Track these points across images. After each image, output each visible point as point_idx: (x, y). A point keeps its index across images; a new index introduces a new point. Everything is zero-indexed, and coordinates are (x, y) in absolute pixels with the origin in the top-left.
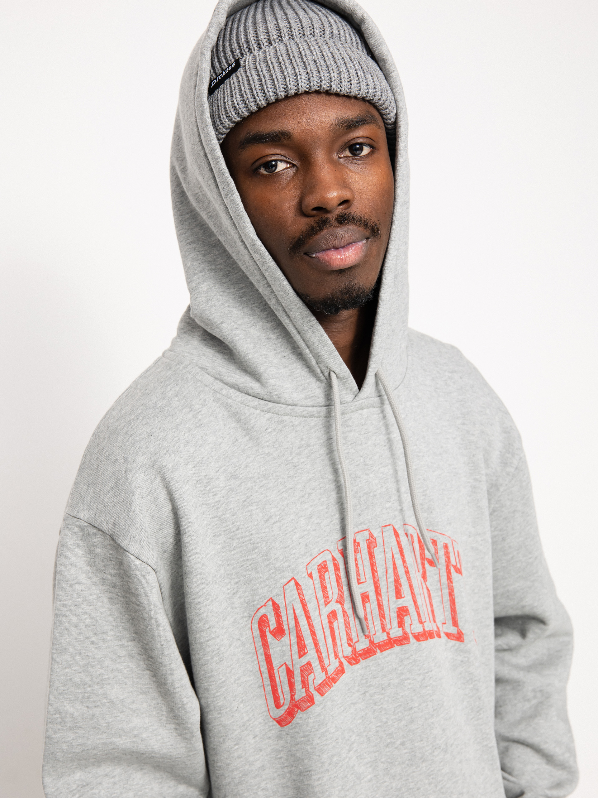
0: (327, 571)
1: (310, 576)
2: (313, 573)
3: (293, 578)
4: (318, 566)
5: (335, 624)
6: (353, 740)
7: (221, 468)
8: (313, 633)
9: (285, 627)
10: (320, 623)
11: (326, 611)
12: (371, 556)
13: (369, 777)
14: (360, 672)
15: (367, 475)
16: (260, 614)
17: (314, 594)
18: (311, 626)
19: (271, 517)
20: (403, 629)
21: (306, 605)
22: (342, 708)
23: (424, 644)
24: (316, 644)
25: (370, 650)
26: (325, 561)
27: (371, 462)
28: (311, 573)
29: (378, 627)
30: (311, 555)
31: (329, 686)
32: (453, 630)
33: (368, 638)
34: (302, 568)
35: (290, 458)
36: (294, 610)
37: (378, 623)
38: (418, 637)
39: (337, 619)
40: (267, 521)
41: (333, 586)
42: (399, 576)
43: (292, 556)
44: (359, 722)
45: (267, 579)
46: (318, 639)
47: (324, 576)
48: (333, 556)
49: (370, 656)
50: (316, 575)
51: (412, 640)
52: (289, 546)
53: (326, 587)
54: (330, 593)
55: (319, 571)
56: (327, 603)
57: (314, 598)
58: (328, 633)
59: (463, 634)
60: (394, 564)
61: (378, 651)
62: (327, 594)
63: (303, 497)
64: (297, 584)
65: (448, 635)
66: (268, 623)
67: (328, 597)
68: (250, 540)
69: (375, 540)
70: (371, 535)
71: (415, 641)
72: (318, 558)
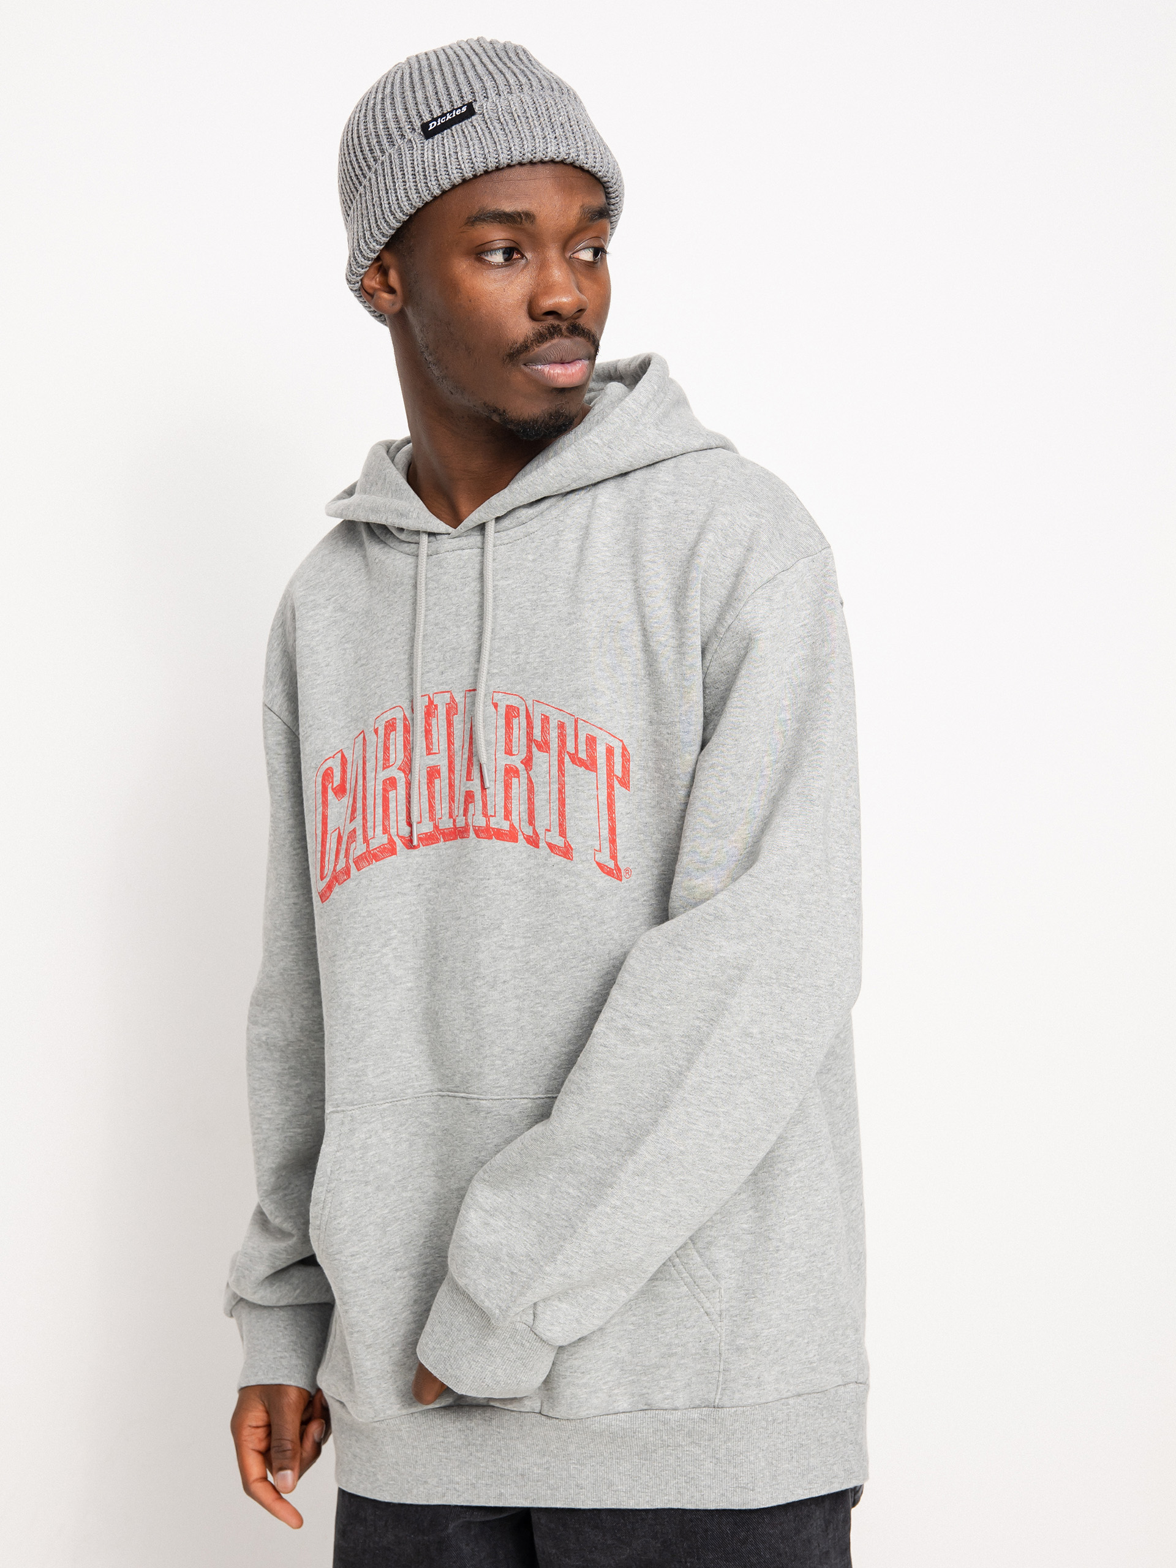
0: (395, 730)
1: (376, 731)
2: (380, 728)
3: (363, 731)
4: (386, 722)
5: (392, 794)
6: (392, 935)
7: (334, 596)
9: (348, 786)
10: (373, 788)
11: (383, 775)
12: (450, 724)
13: (409, 985)
14: (417, 859)
15: (458, 627)
16: (325, 766)
17: (375, 753)
18: (363, 788)
19: (359, 659)
21: (366, 763)
22: (383, 893)
23: (485, 842)
24: (364, 810)
25: (433, 835)
26: (395, 719)
27: (464, 613)
28: (377, 728)
29: (446, 811)
31: (368, 861)
32: (559, 841)
33: (433, 820)
34: (371, 721)
35: (387, 595)
36: (357, 768)
37: (446, 805)
38: (478, 832)
39: (396, 789)
40: (356, 663)
41: (398, 750)
42: (473, 754)
44: (405, 917)
45: (342, 727)
47: (389, 735)
48: (404, 715)
49: (432, 844)
50: (381, 732)
51: (472, 834)
52: (366, 695)
53: (388, 749)
54: (392, 757)
55: (386, 728)
56: (388, 767)
57: (374, 758)
58: (379, 801)
59: (572, 849)
60: (471, 737)
61: (442, 840)
62: (389, 757)
63: (389, 641)
64: (364, 739)
65: (551, 846)
66: (332, 778)
67: (389, 760)
68: (337, 680)
69: (457, 705)
70: (452, 698)
71: (474, 836)
72: (388, 713)
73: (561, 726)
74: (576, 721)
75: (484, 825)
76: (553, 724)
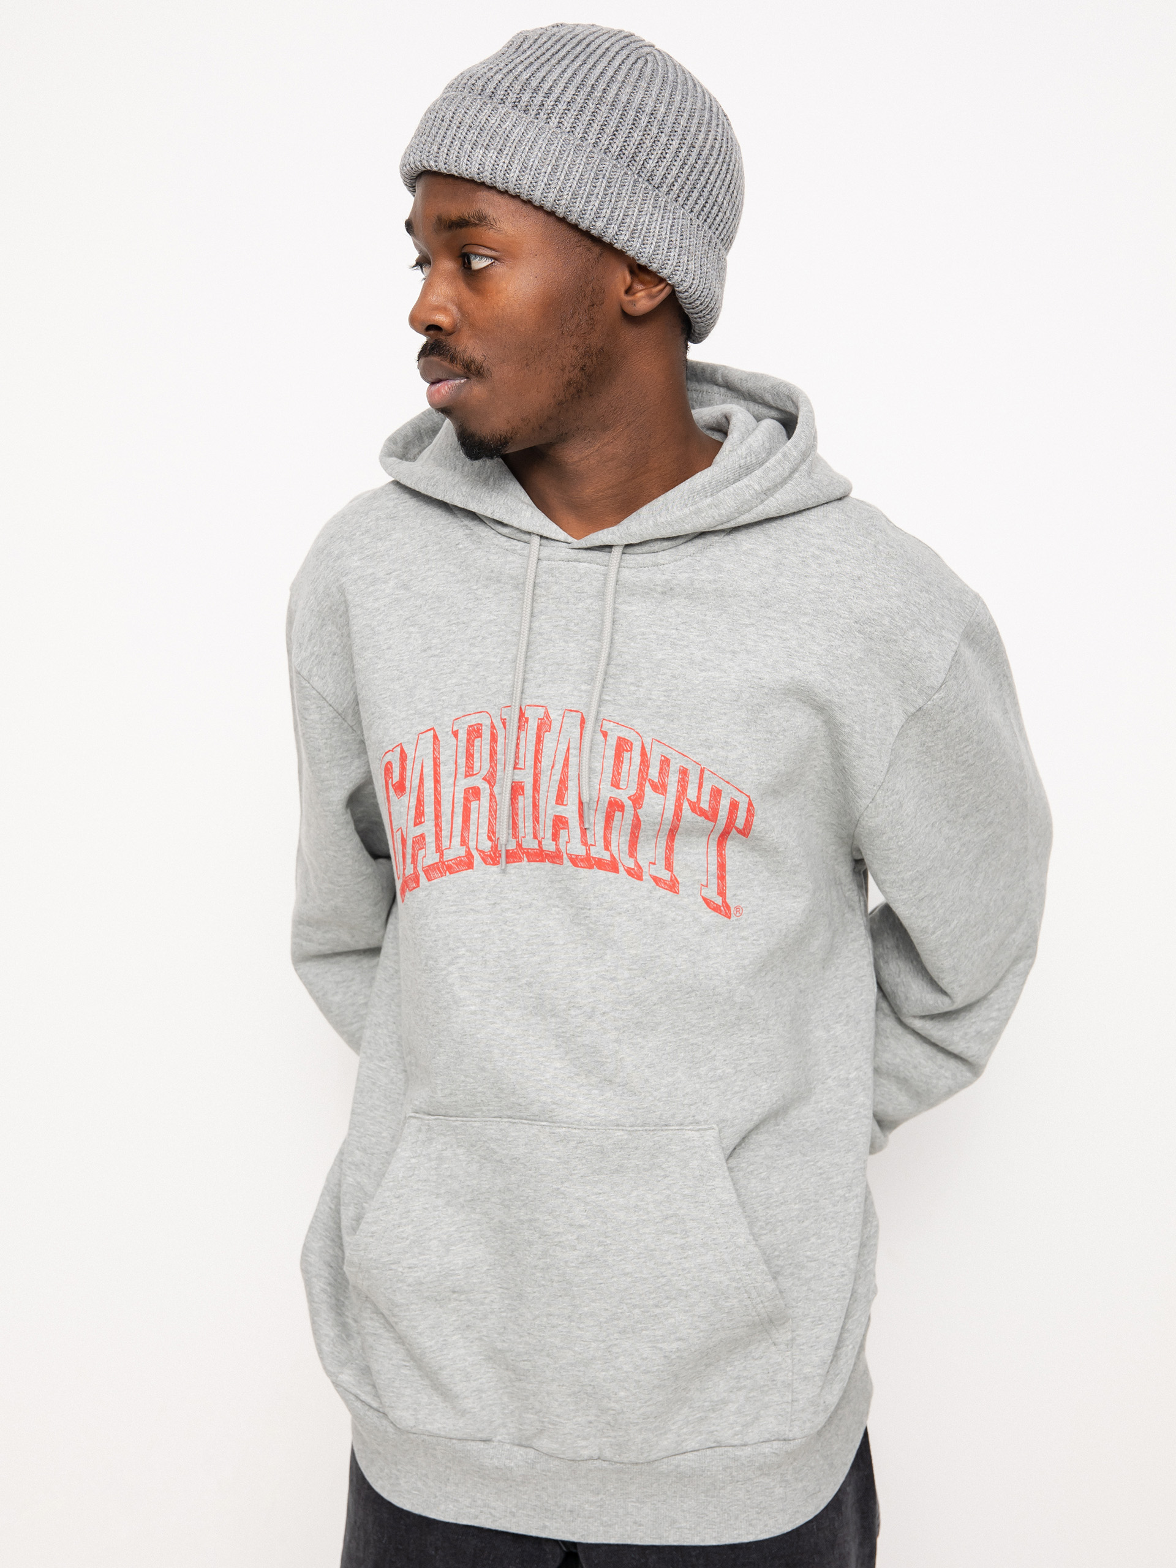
0: (480, 736)
1: (455, 734)
2: (461, 732)
3: (433, 729)
4: (470, 726)
5: (474, 805)
8: (438, 803)
9: (408, 784)
10: (452, 794)
11: (464, 783)
12: (540, 741)
14: (495, 876)
15: (566, 642)
16: (386, 759)
17: (454, 757)
18: (437, 793)
19: (430, 648)
20: (556, 844)
21: (439, 766)
23: (584, 872)
24: (438, 816)
25: (515, 853)
26: (481, 725)
27: (575, 629)
28: (457, 731)
29: (529, 830)
30: (464, 710)
31: (441, 872)
34: (447, 720)
35: (475, 587)
36: (422, 767)
37: (529, 824)
38: (575, 861)
39: (479, 801)
41: (483, 758)
42: (567, 777)
43: (441, 703)
45: (403, 719)
46: (442, 811)
47: (473, 741)
48: (492, 722)
49: (514, 862)
50: (463, 736)
51: (566, 861)
52: (440, 689)
53: (472, 756)
54: (477, 766)
55: (469, 733)
56: (469, 774)
57: (453, 762)
58: (459, 810)
60: (567, 759)
61: (526, 860)
62: (473, 764)
63: (474, 638)
64: (435, 737)
66: (392, 773)
67: (472, 768)
69: (551, 722)
70: (546, 714)
71: (570, 864)
72: (472, 717)
73: (684, 772)
74: (702, 771)
75: (584, 853)
76: (674, 767)
